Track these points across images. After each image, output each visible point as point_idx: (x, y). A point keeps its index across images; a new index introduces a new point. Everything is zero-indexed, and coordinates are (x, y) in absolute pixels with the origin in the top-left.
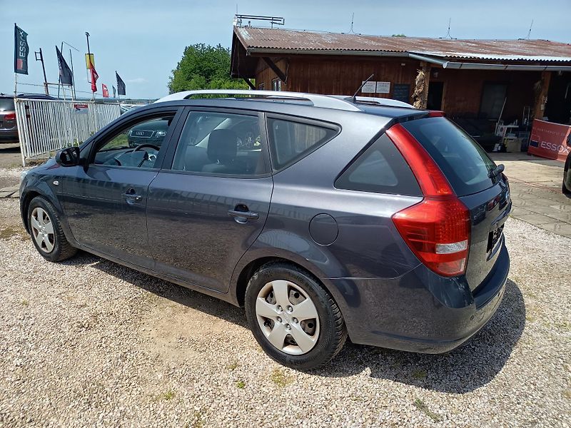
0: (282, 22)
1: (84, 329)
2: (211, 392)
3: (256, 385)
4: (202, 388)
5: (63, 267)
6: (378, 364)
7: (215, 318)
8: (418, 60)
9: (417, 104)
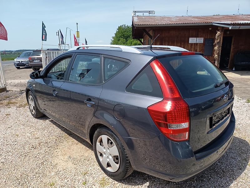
0: (154, 13)
1: (33, 148)
2: (70, 185)
3: (91, 184)
4: (67, 182)
5: (38, 120)
6: (154, 181)
7: (88, 149)
8: (218, 27)
9: (216, 48)
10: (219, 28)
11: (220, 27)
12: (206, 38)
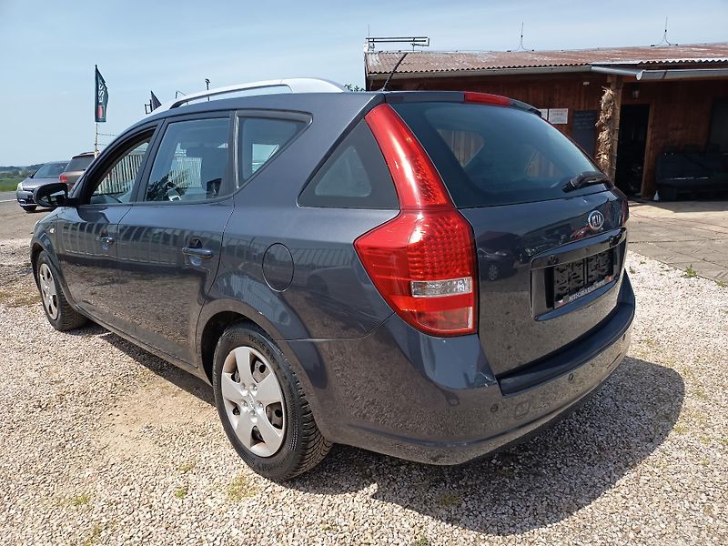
0: (426, 43)
1: (40, 409)
2: (138, 499)
3: (201, 496)
4: (129, 493)
5: (68, 336)
6: (394, 480)
7: (206, 404)
8: (605, 75)
9: (603, 136)
10: (609, 80)
11: (611, 75)
12: (577, 110)
